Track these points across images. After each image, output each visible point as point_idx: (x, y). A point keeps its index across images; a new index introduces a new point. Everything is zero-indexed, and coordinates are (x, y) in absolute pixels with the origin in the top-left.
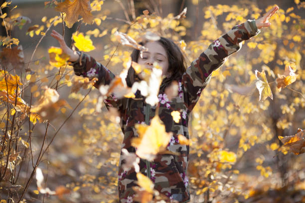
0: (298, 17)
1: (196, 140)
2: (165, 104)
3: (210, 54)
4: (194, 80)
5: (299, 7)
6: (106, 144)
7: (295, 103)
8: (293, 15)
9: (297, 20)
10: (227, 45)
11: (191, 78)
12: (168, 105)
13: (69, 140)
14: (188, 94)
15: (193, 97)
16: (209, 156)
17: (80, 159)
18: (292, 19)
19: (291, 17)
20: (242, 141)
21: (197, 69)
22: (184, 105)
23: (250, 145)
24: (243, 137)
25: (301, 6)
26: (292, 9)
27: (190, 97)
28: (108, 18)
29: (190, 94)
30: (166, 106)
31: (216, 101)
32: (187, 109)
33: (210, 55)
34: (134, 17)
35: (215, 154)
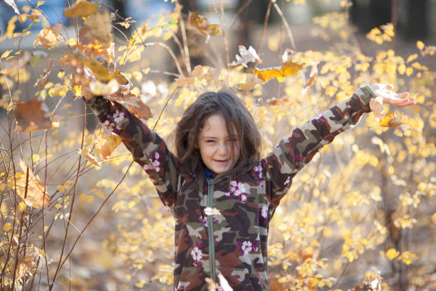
0: (424, 68)
1: (280, 246)
2: (240, 196)
3: (307, 128)
4: (283, 164)
5: (423, 54)
6: (150, 252)
7: (420, 190)
8: (417, 65)
9: (422, 72)
10: (331, 118)
11: (279, 161)
12: (244, 198)
13: (90, 246)
14: (271, 182)
15: (278, 188)
16: (298, 268)
17: (108, 274)
18: (416, 71)
19: (414, 68)
20: (345, 247)
21: (288, 150)
22: (265, 198)
23: (358, 253)
24: (348, 241)
25: (426, 52)
26: (415, 56)
27: (275, 188)
28: (152, 71)
29: (274, 183)
30: (241, 199)
31: (307, 189)
32: (269, 203)
33: (306, 131)
34: (189, 69)
35: (308, 265)
